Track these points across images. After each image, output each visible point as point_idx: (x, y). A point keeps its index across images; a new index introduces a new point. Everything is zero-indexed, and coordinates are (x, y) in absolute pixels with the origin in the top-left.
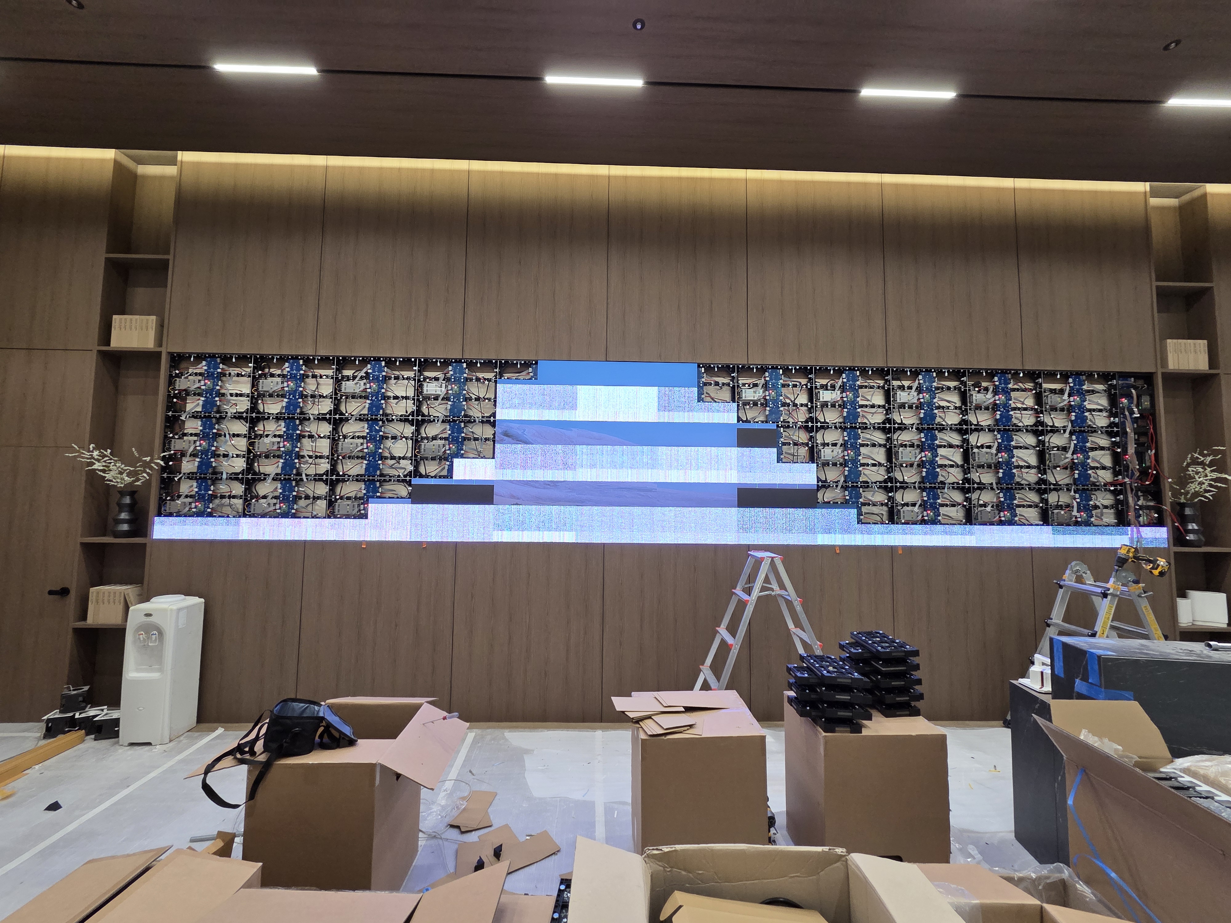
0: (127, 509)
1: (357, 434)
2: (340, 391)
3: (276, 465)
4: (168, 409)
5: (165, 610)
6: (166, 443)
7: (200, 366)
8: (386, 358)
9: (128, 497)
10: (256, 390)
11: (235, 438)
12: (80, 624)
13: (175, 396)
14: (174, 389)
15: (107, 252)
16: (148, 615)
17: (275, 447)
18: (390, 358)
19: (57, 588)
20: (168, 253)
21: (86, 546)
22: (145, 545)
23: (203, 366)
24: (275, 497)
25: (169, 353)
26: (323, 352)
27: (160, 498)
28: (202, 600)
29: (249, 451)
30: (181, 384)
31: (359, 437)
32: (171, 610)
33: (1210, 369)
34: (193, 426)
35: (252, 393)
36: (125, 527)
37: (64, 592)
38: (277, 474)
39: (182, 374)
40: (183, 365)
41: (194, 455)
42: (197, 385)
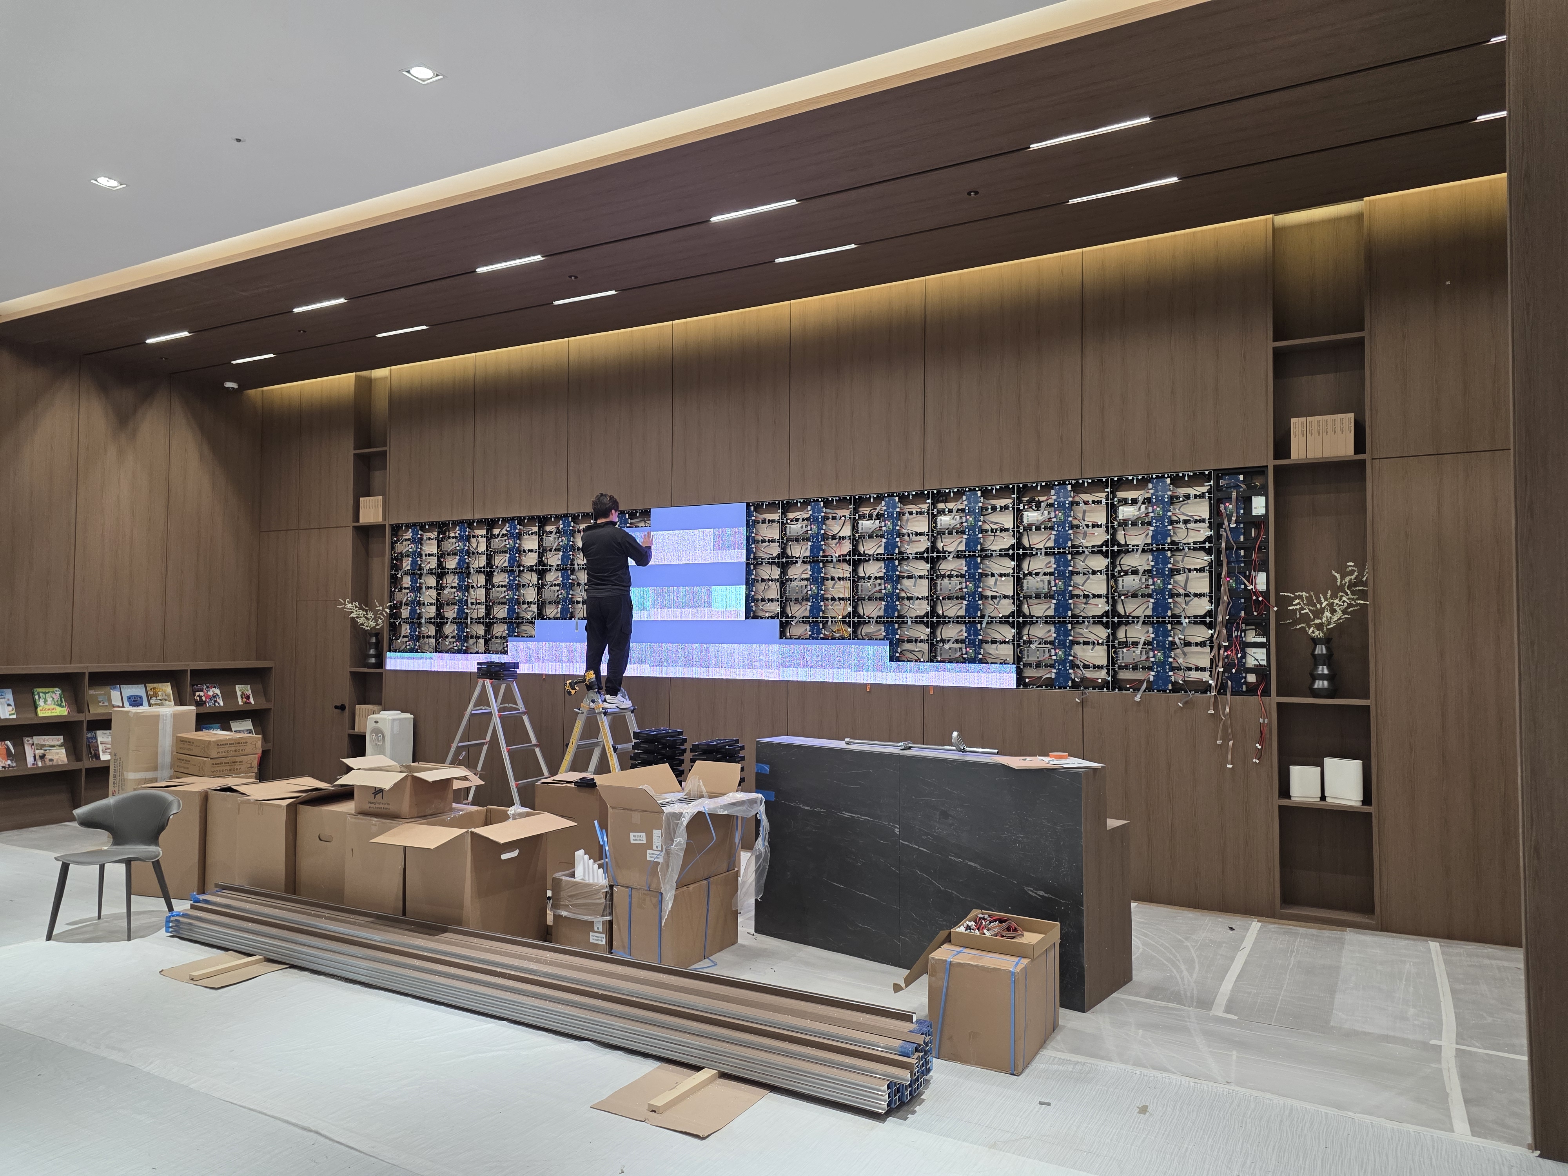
0: (373, 646)
1: (501, 583)
2: (490, 547)
3: (453, 611)
4: (392, 568)
5: (385, 719)
6: (391, 594)
7: (408, 533)
8: (518, 517)
9: (374, 638)
10: (441, 550)
11: (430, 590)
12: (351, 732)
13: (396, 559)
14: (395, 553)
15: (354, 450)
16: (376, 722)
17: (452, 597)
18: (520, 517)
19: (339, 704)
20: (386, 446)
21: (353, 674)
22: (381, 674)
23: (409, 535)
24: (453, 637)
25: (390, 525)
26: (478, 516)
27: (390, 638)
28: (412, 716)
29: (437, 600)
30: (401, 548)
31: (502, 586)
32: (389, 719)
33: (1355, 453)
34: (407, 581)
35: (438, 553)
36: (373, 660)
37: (342, 708)
38: (454, 618)
39: (398, 540)
40: (400, 533)
41: (406, 604)
42: (407, 549)
